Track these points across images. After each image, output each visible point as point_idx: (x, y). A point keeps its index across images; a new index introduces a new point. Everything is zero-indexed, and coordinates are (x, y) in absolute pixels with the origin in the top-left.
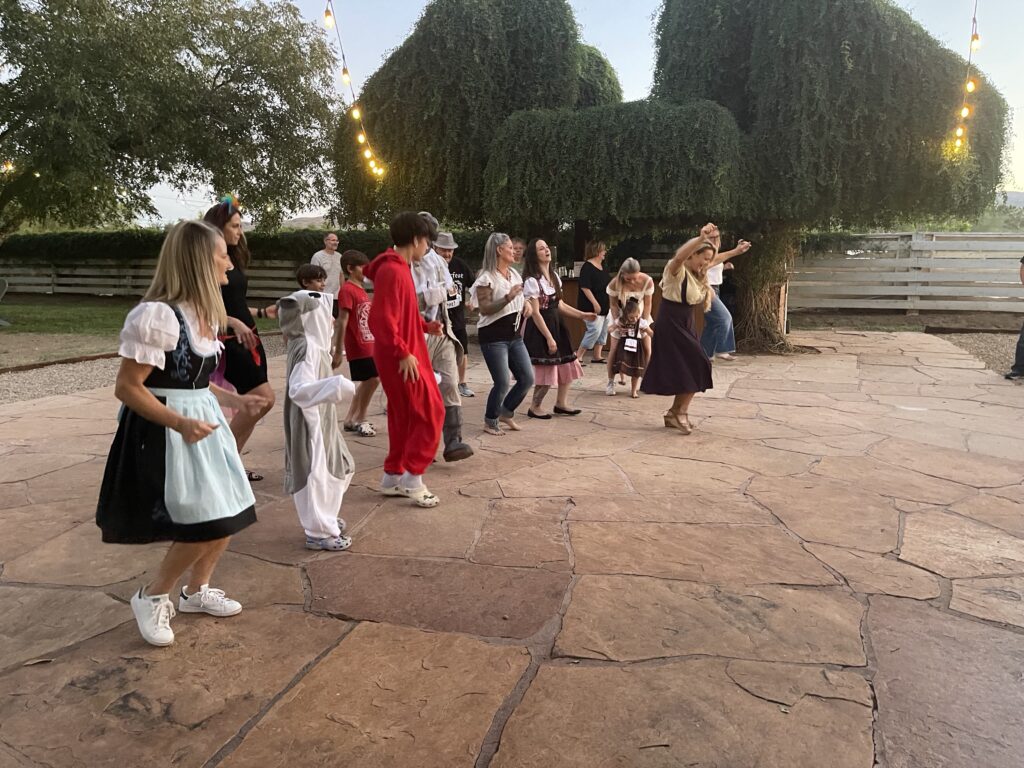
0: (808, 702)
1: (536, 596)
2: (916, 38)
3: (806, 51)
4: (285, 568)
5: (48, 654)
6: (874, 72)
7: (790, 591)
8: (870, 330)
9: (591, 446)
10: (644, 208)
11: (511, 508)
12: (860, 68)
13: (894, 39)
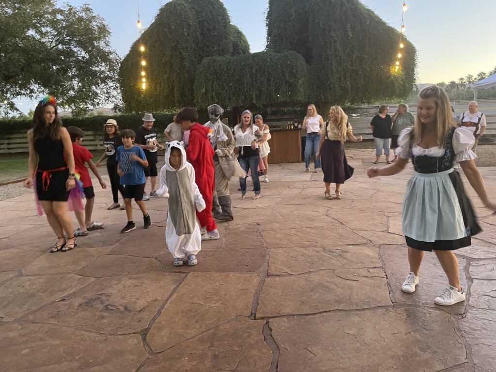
0: (364, 279)
1: (255, 258)
2: (377, 22)
3: (332, 29)
4: (147, 258)
5: (64, 297)
6: (361, 38)
7: (351, 246)
8: (364, 148)
9: (260, 203)
10: (267, 100)
11: (234, 229)
12: (355, 36)
13: (368, 23)
